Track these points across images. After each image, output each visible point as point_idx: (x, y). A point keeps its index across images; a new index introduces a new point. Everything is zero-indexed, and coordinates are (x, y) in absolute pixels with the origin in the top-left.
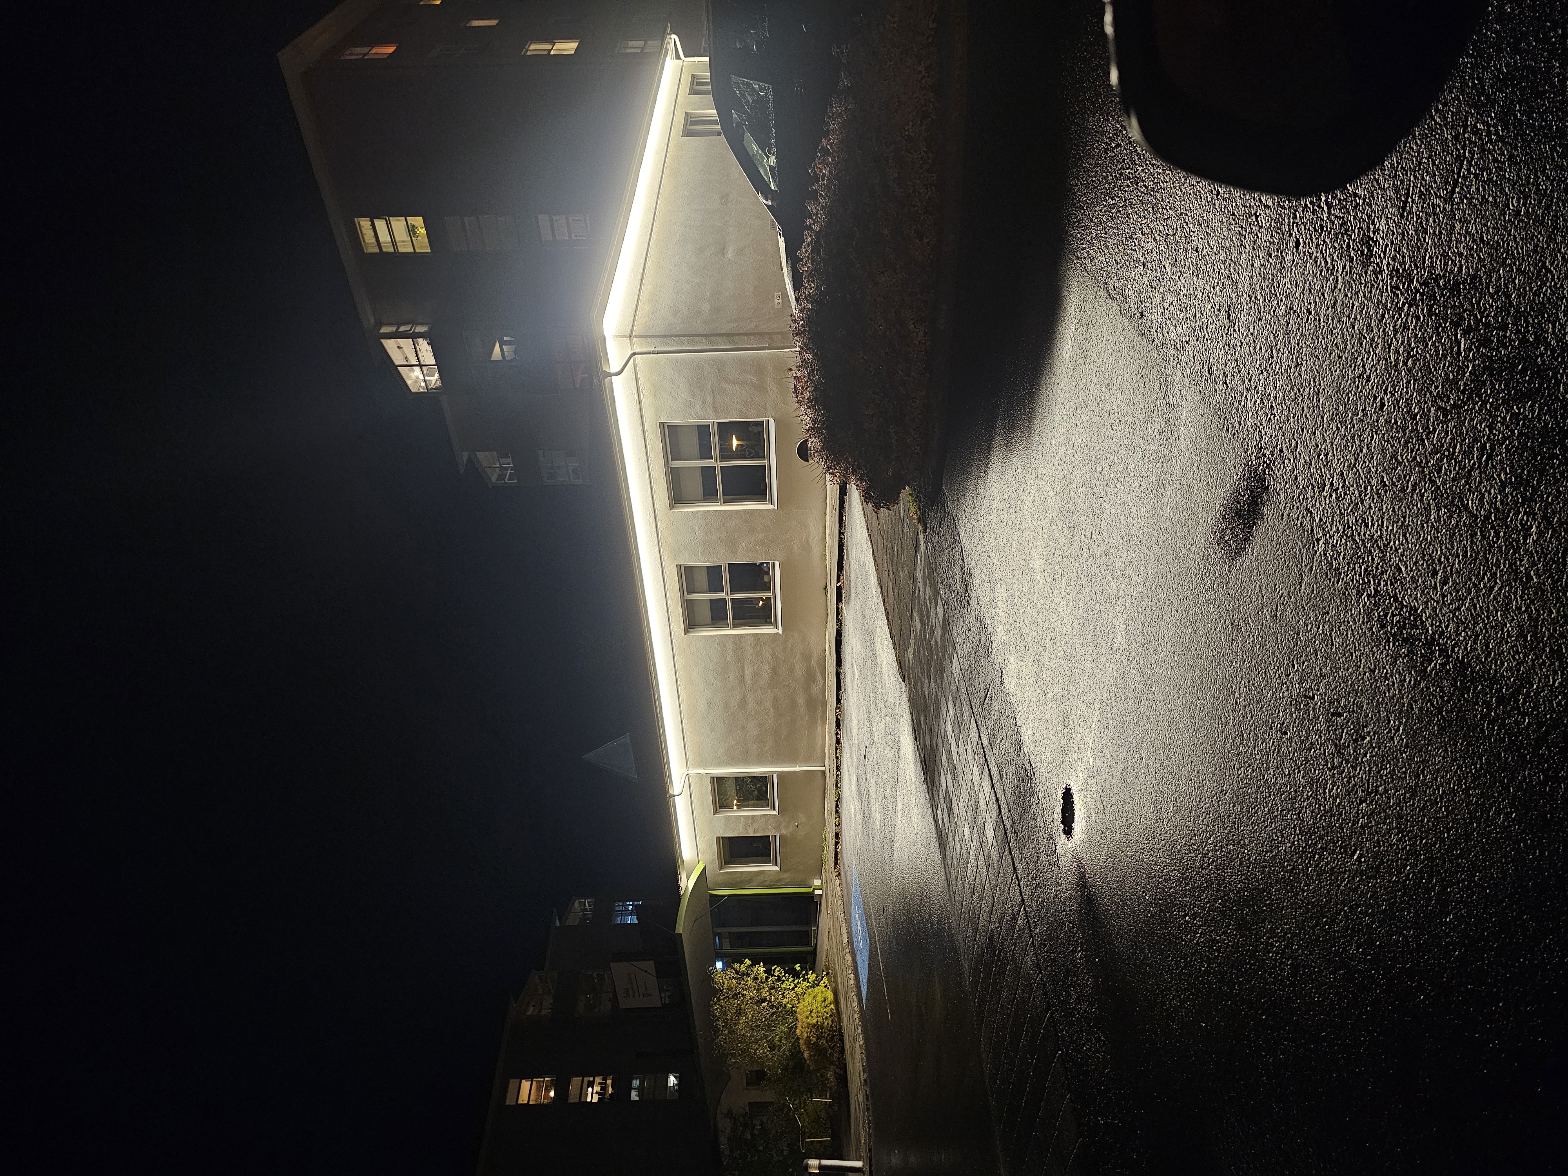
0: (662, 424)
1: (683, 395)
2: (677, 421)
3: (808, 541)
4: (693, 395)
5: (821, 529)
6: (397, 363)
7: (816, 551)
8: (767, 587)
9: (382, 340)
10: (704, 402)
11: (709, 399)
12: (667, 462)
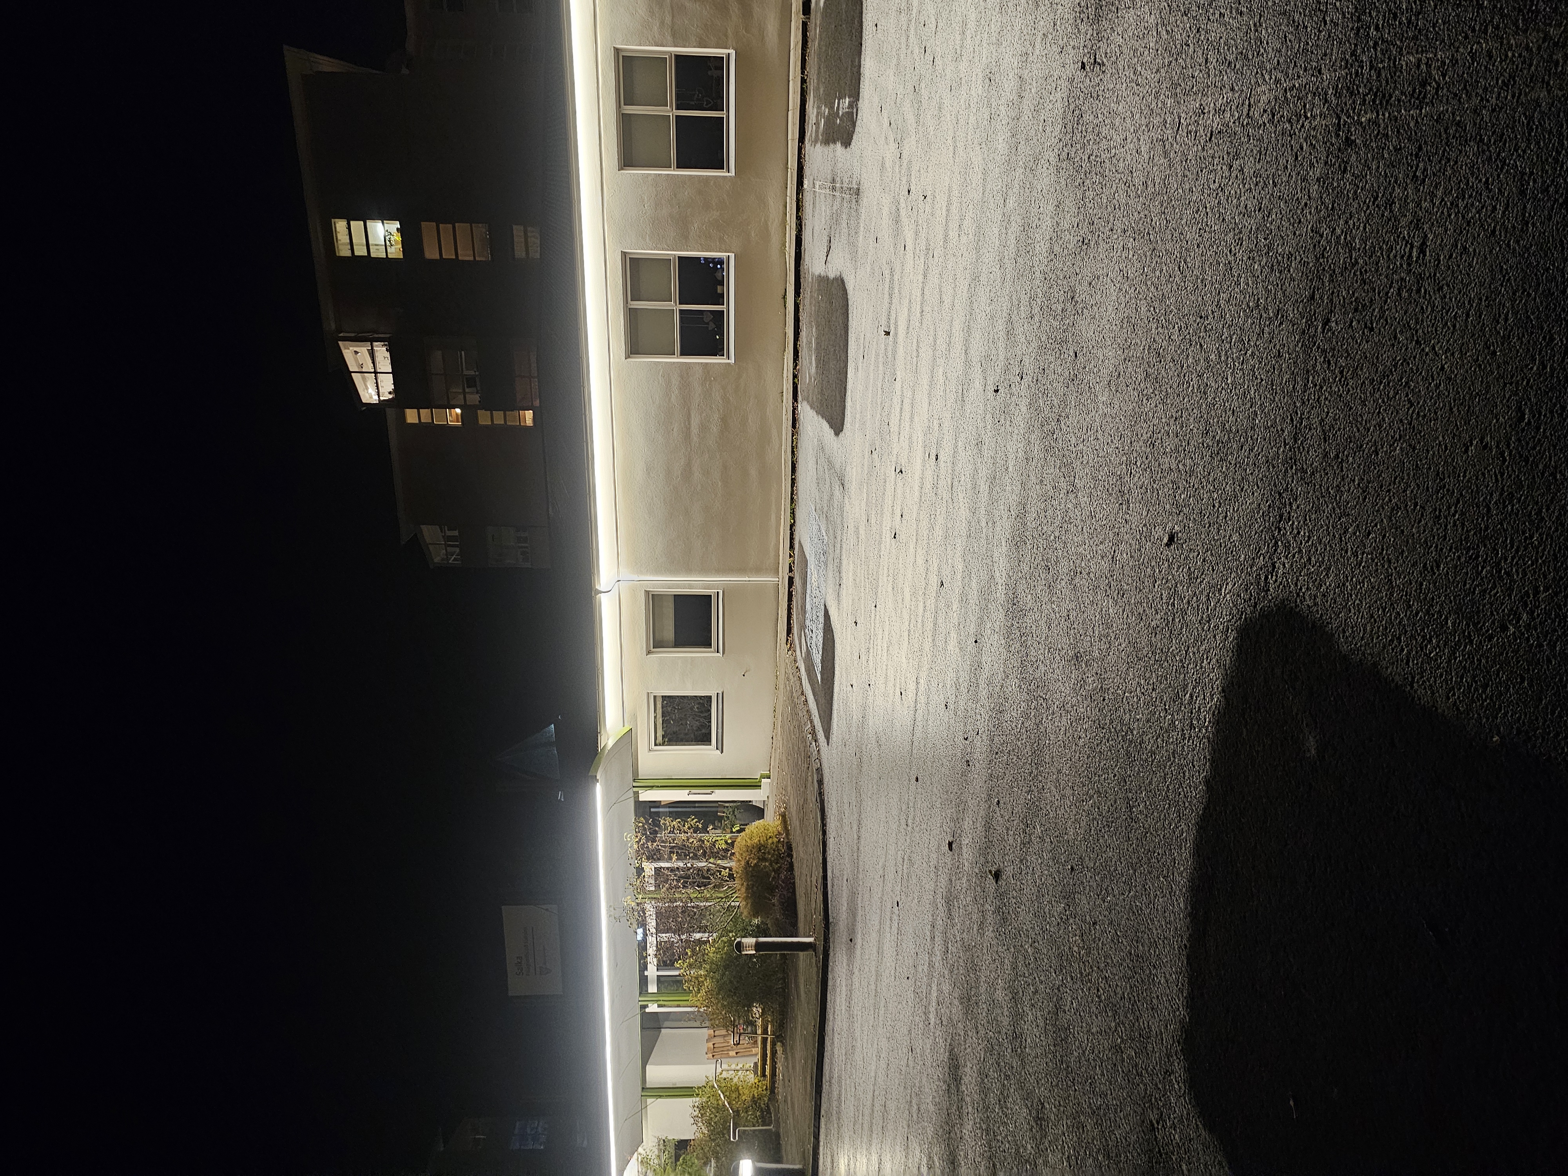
0: (617, 51)
1: (640, 11)
2: (634, 47)
3: (767, 225)
4: (652, 13)
5: (781, 207)
6: (351, 370)
7: (775, 239)
8: (719, 299)
9: (339, 342)
10: (662, 23)
11: (668, 19)
12: (619, 106)
